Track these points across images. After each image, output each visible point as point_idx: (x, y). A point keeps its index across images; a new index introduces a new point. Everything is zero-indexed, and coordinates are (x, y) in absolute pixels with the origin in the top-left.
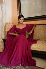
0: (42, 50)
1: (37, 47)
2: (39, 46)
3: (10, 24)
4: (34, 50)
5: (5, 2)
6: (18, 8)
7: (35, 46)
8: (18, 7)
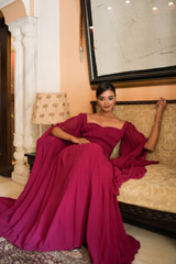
0: (161, 207)
1: (140, 194)
2: (149, 190)
3: (49, 97)
4: (129, 202)
5: (32, 15)
6: (81, 37)
7: (135, 187)
8: (81, 31)
